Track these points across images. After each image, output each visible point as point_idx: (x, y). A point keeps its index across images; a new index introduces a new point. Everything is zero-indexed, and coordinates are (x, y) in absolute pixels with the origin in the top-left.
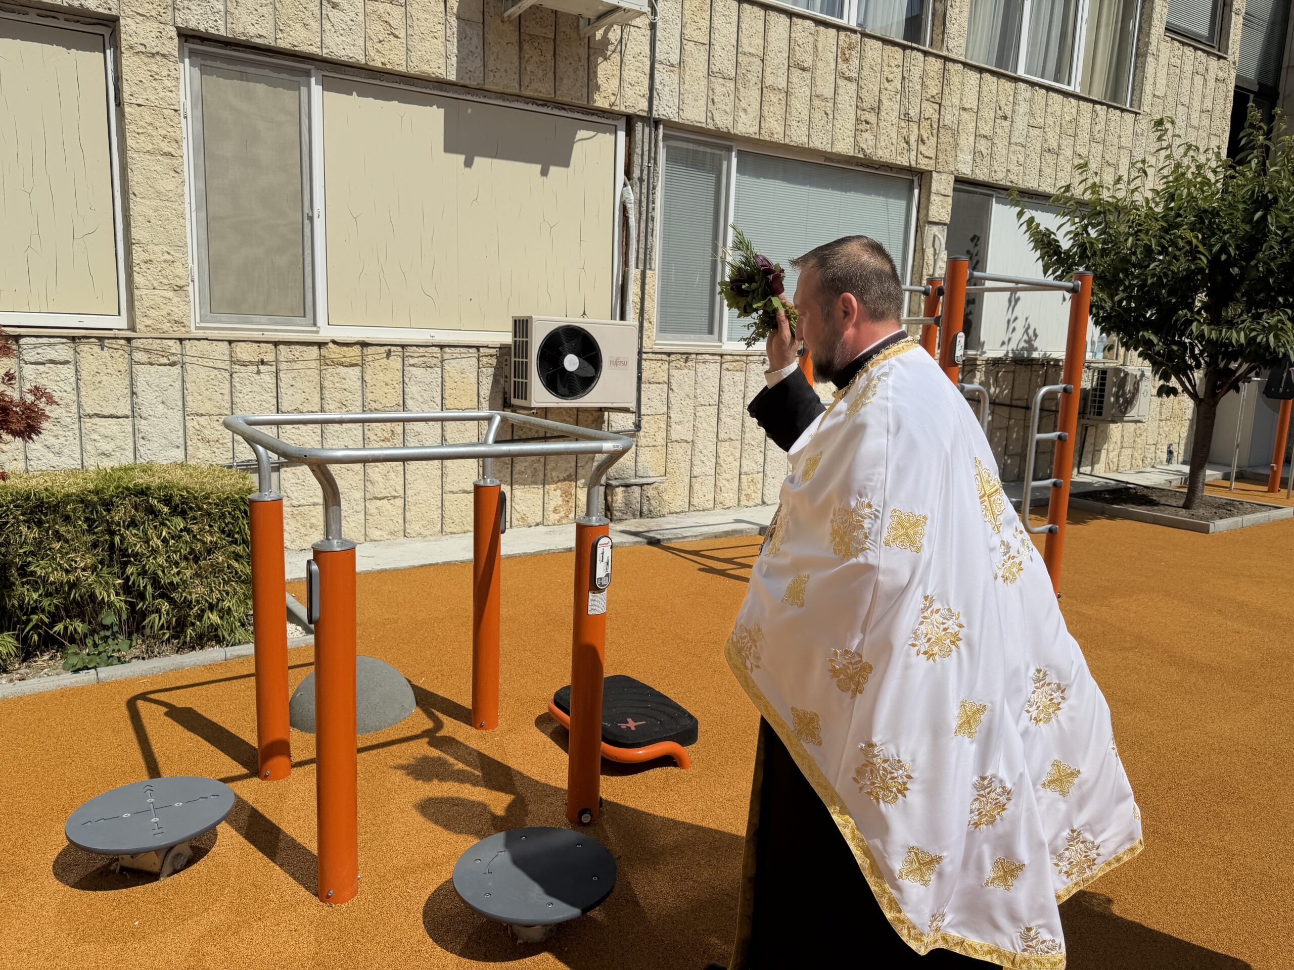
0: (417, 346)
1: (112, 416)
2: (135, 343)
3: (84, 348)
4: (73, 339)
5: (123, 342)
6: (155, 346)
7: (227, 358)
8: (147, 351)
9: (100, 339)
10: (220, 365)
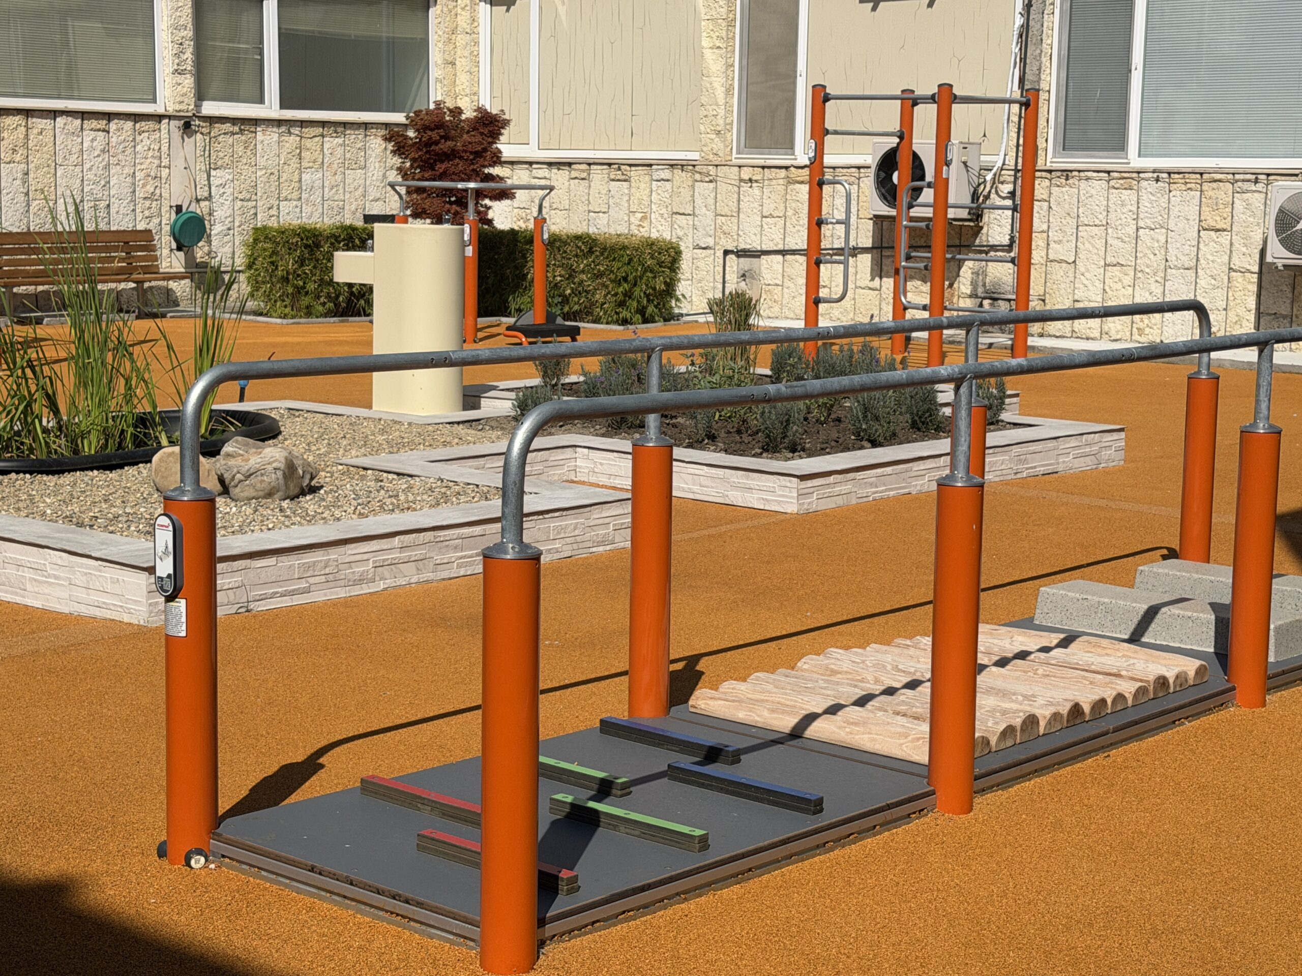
0: (842, 168)
1: (684, 214)
2: (697, 168)
3: (675, 171)
4: (672, 166)
5: (691, 168)
6: (705, 171)
7: (737, 178)
8: (700, 173)
9: (683, 166)
10: (733, 182)
